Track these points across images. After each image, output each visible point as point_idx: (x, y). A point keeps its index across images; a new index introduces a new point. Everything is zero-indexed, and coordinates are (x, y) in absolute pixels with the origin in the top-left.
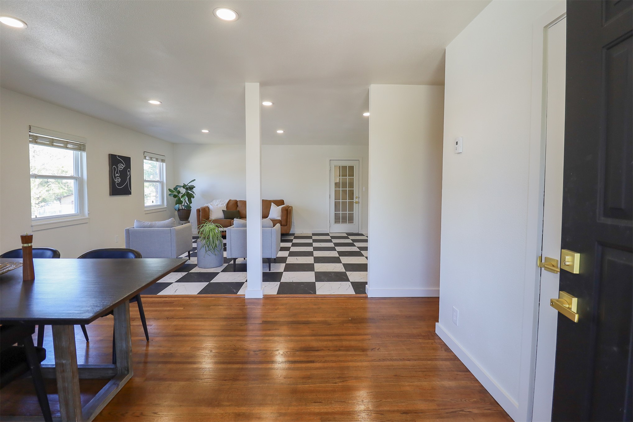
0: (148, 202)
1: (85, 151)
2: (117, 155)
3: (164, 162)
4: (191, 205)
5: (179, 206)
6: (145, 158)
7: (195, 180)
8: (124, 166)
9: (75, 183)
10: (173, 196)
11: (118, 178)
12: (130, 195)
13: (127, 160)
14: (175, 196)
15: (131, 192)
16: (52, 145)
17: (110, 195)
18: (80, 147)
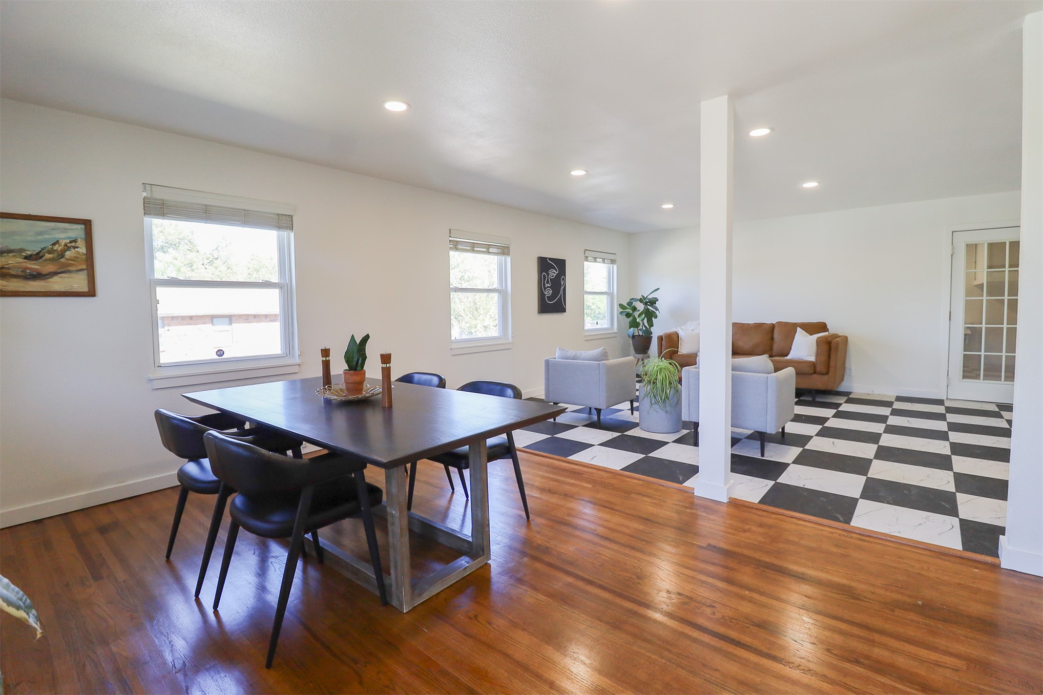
0: (589, 324)
1: (509, 255)
2: (547, 258)
3: (615, 264)
4: (652, 329)
5: (633, 331)
6: (586, 258)
7: (658, 289)
8: (556, 273)
9: (498, 297)
10: (626, 315)
11: (549, 290)
12: (564, 313)
13: (561, 264)
14: (628, 315)
15: (565, 309)
16: (473, 251)
17: (539, 313)
18: (504, 251)
